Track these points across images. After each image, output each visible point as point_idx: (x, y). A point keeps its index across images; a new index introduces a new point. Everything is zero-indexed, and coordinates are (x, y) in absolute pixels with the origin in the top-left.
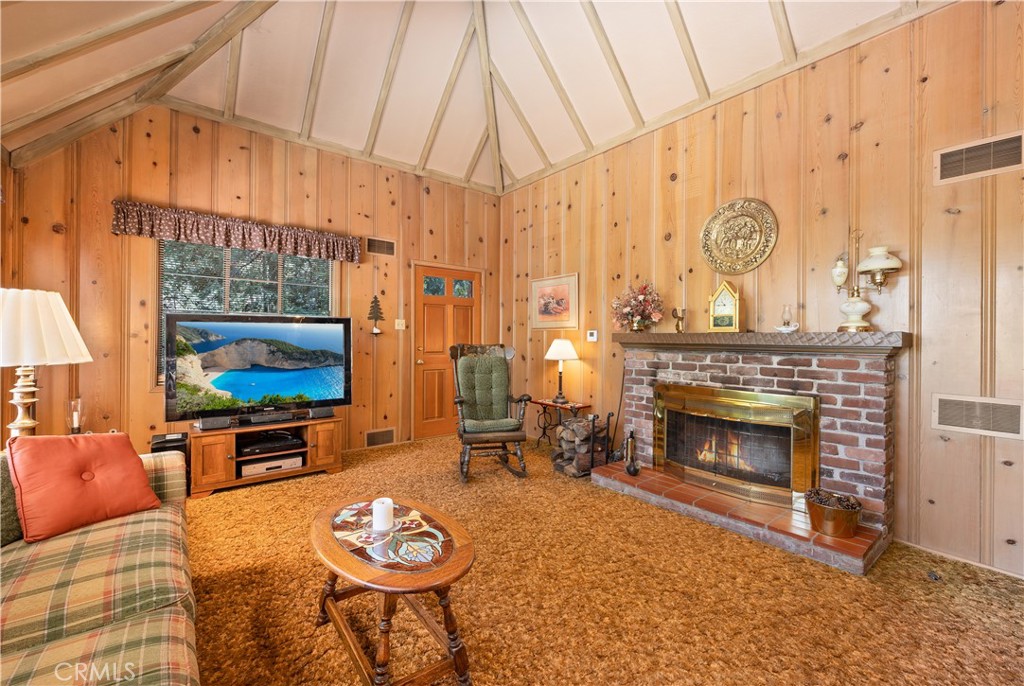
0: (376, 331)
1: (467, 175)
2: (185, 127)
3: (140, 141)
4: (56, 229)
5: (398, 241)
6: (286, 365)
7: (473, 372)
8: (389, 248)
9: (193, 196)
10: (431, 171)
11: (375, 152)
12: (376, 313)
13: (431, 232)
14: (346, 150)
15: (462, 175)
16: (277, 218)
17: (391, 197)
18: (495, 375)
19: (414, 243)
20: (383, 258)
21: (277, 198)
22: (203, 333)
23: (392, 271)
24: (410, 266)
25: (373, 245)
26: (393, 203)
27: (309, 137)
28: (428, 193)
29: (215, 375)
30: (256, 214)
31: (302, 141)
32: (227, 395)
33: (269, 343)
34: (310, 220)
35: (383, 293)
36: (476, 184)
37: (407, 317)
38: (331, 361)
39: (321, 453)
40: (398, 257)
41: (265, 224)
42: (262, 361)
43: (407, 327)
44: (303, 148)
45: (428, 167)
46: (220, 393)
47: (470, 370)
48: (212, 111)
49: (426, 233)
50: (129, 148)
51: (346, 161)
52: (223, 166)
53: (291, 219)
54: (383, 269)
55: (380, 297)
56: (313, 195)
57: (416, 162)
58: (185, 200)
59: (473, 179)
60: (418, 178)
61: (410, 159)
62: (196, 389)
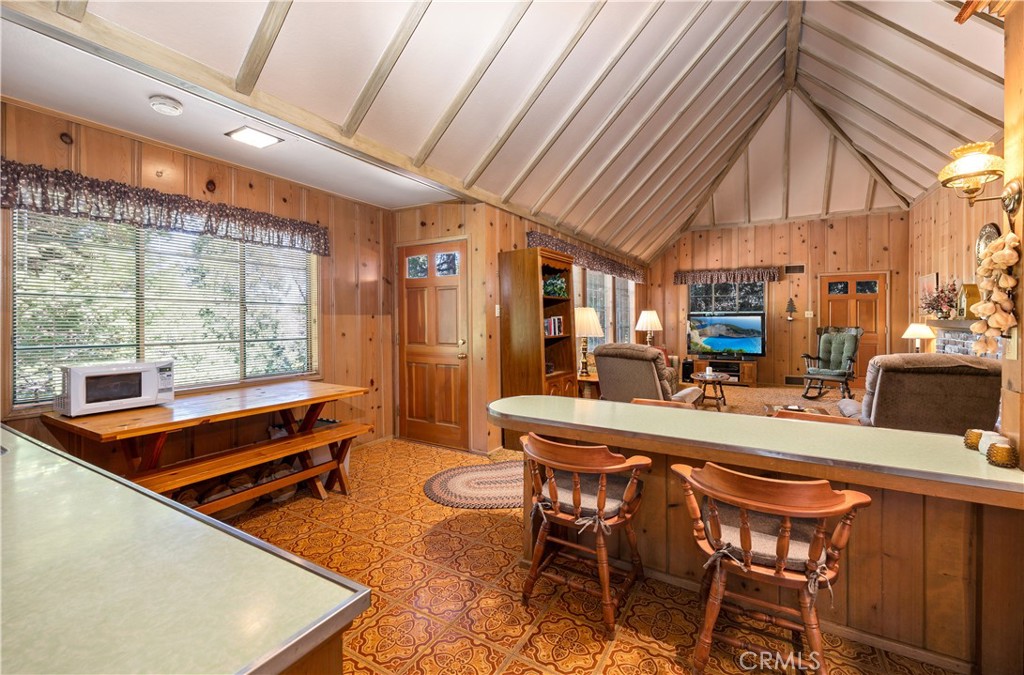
0: (789, 318)
1: (866, 206)
2: (697, 236)
3: (682, 248)
4: (659, 286)
5: (807, 264)
6: (734, 336)
7: (831, 343)
8: (801, 269)
9: (700, 265)
10: (834, 213)
11: (790, 216)
12: (791, 308)
13: (835, 253)
14: (771, 220)
15: (863, 207)
16: (734, 266)
17: (802, 239)
18: (846, 345)
19: (821, 262)
20: (796, 276)
21: (734, 256)
22: (700, 321)
23: (803, 283)
24: (816, 278)
25: (789, 269)
26: (803, 241)
27: (749, 221)
28: (832, 227)
29: (704, 339)
30: (725, 266)
31: (747, 225)
32: (709, 347)
33: (727, 325)
34: (751, 263)
35: (796, 296)
36: (878, 209)
37: (815, 310)
38: (756, 334)
39: (746, 377)
40: (807, 273)
41: (728, 270)
42: (723, 333)
43: (815, 315)
44: (747, 228)
45: (831, 211)
46: (706, 346)
47: (829, 342)
48: (706, 226)
49: (831, 255)
50: (679, 252)
51: (772, 227)
52: (711, 248)
53: (741, 265)
54: (796, 282)
55: (794, 299)
56: (752, 251)
57: (820, 212)
58: (697, 267)
59: (875, 206)
60: (823, 220)
61: (816, 211)
62: (697, 344)
